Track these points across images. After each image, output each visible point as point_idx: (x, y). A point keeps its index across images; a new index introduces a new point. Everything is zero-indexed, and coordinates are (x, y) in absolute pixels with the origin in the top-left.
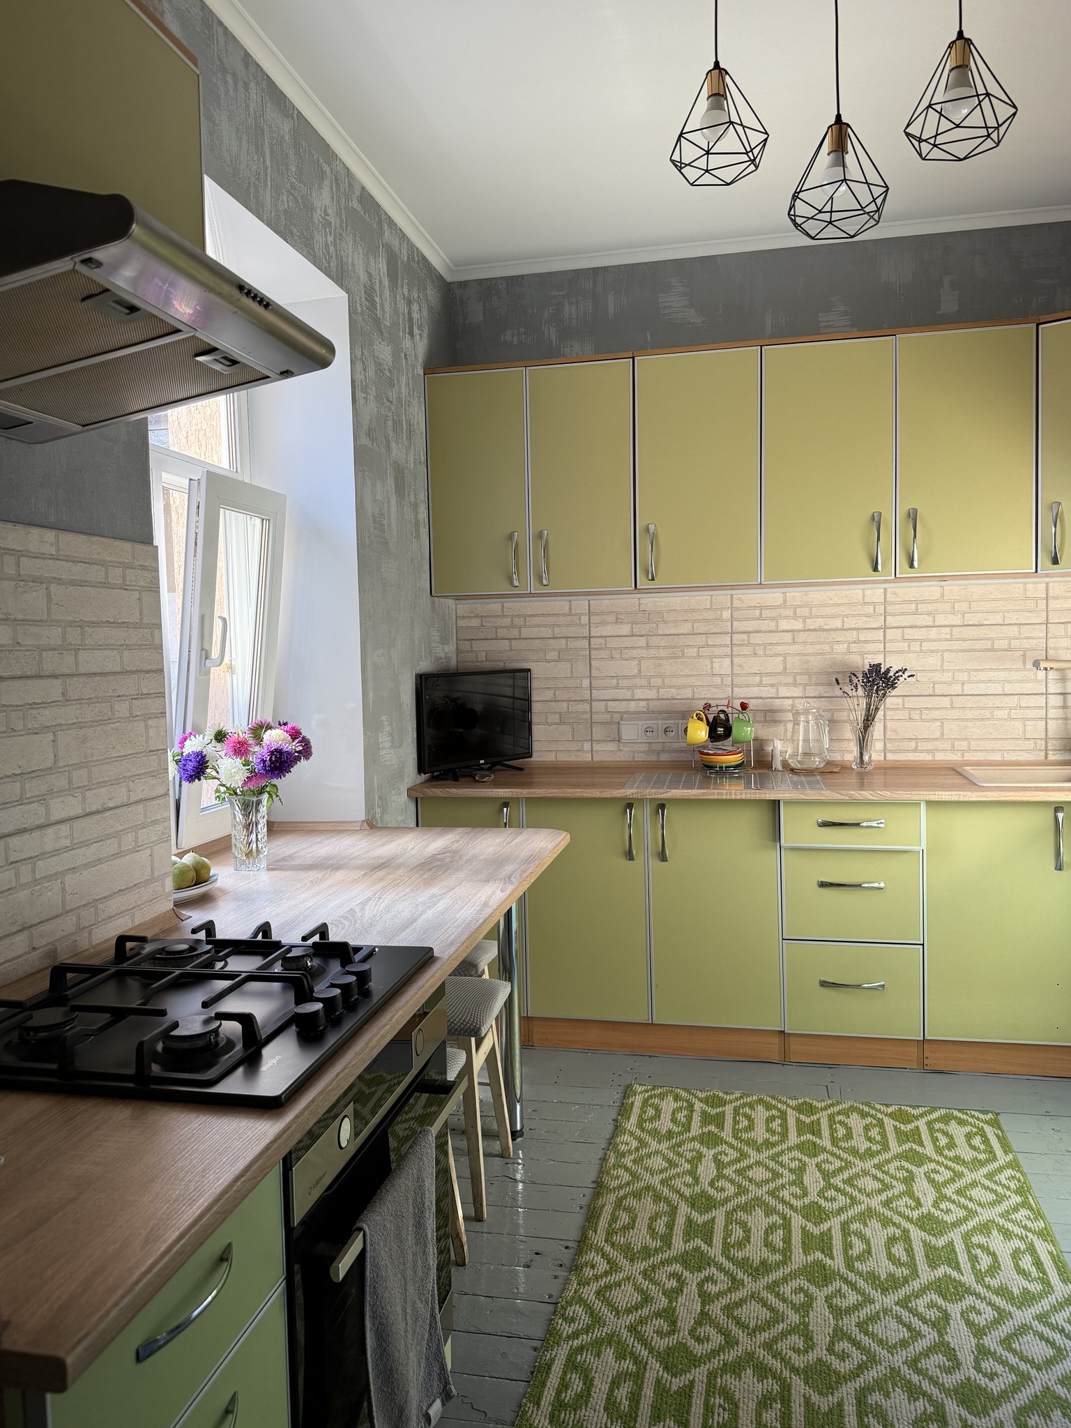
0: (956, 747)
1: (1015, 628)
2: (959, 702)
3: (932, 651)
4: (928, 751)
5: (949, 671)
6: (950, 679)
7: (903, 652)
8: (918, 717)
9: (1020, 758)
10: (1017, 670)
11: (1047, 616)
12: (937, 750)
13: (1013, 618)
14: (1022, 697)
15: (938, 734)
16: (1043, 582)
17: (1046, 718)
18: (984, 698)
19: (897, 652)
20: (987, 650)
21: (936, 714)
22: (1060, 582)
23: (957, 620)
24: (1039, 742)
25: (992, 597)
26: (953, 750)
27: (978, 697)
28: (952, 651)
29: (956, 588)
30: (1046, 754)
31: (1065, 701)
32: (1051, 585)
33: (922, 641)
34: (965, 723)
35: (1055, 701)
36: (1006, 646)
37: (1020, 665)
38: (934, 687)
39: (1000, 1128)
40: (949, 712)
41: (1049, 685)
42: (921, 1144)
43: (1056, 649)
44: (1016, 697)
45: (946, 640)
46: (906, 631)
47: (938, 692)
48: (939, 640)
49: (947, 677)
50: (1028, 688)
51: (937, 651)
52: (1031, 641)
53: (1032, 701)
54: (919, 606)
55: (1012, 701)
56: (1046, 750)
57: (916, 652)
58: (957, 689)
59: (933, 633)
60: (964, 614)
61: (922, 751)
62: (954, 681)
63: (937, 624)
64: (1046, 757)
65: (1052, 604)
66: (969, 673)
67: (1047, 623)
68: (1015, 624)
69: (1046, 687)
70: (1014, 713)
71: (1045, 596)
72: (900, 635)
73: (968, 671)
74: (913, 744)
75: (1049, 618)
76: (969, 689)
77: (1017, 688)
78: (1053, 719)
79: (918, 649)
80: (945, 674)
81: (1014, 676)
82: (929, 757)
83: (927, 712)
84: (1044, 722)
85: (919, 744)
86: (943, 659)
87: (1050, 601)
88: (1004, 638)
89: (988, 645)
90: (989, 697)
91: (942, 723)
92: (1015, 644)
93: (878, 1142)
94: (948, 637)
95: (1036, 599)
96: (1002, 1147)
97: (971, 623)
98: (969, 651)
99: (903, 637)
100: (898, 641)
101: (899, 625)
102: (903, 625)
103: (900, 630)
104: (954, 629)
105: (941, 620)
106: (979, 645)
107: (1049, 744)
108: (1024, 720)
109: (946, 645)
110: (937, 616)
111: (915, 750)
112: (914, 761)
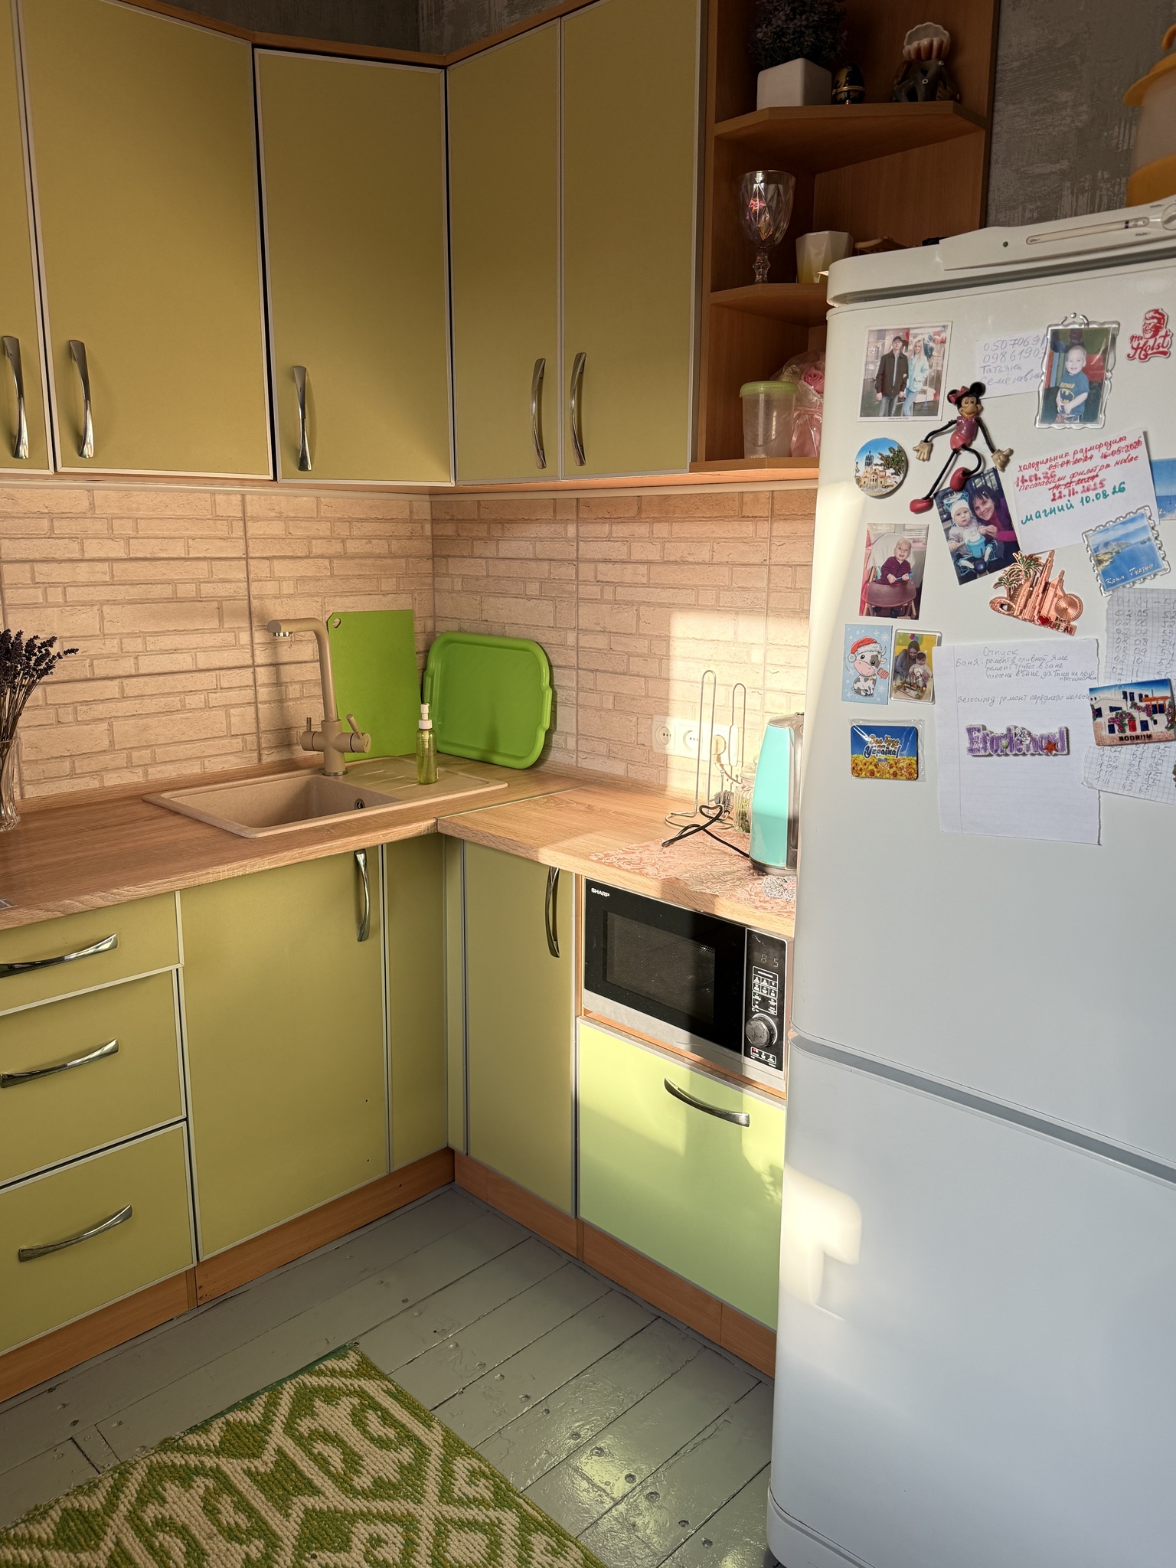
0: (135, 761)
1: (204, 564)
2: (133, 686)
3: (84, 604)
4: (93, 774)
5: (112, 636)
6: (115, 650)
7: (35, 605)
8: (71, 718)
9: (227, 767)
10: (212, 631)
11: (247, 547)
12: (106, 770)
13: (199, 549)
14: (222, 672)
15: (105, 743)
16: (235, 493)
17: (256, 703)
18: (170, 677)
19: (25, 606)
20: (169, 600)
21: (100, 710)
22: (260, 494)
23: (117, 550)
24: (249, 738)
25: (168, 513)
26: (130, 766)
27: (161, 678)
28: (115, 602)
29: (112, 494)
30: (260, 755)
31: (278, 674)
32: (248, 497)
33: (65, 586)
34: (145, 721)
35: (263, 675)
36: (194, 594)
37: (215, 624)
38: (91, 665)
39: (383, 1377)
40: (119, 704)
41: (257, 653)
42: (316, 1491)
43: (261, 597)
44: (214, 673)
45: (105, 584)
46: (38, 567)
47: (99, 672)
48: (94, 584)
49: (112, 646)
50: (229, 658)
51: (90, 604)
52: (227, 585)
54: (56, 523)
55: (208, 680)
56: (259, 749)
57: (56, 605)
58: (127, 666)
59: (83, 572)
60: (128, 539)
61: (82, 775)
62: (123, 654)
63: (87, 556)
64: (260, 760)
65: (254, 529)
66: (145, 638)
67: (247, 558)
68: (205, 559)
69: (253, 656)
70: (216, 699)
71: (240, 515)
72: (28, 575)
73: (144, 635)
74: (67, 764)
75: (250, 549)
76: (147, 665)
77: (217, 659)
78: (265, 702)
79: (61, 600)
80: (107, 642)
81: (211, 640)
82: (94, 784)
83: (84, 708)
84: (252, 709)
85: (77, 764)
86: (102, 617)
87: (249, 524)
88: (192, 581)
89: (166, 591)
90: (177, 676)
91: (111, 725)
92: (207, 589)
94: (107, 578)
95: (230, 520)
96: (415, 1415)
97: (139, 555)
98: (142, 602)
99: (33, 578)
100: (25, 586)
101: (24, 556)
102: (31, 557)
103: (27, 566)
104: (116, 565)
105: (93, 549)
106: (157, 591)
107: (263, 740)
108: (227, 707)
109: (103, 593)
110: (87, 543)
111: (72, 775)
112: (71, 794)
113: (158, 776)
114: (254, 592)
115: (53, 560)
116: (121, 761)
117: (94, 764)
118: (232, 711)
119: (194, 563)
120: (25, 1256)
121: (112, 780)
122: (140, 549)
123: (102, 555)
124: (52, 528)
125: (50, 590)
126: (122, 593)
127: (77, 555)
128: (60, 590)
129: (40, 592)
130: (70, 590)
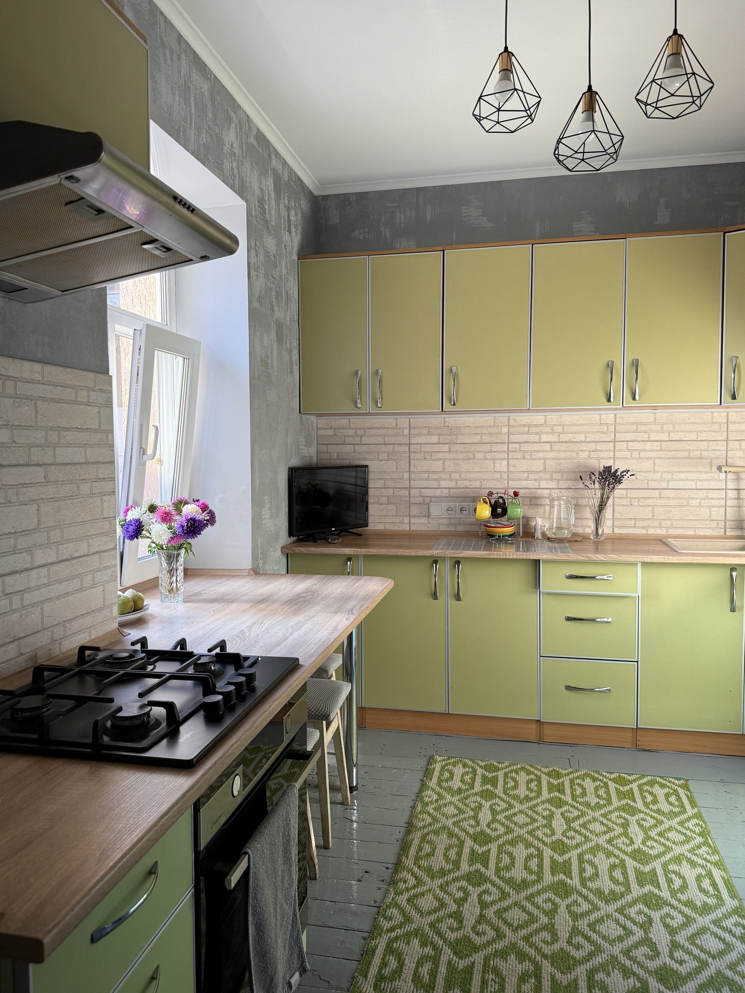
5: (658, 472)
7: (627, 458)
12: (649, 527)
15: (650, 516)
16: (725, 412)
18: (683, 491)
22: (737, 412)
25: (689, 421)
29: (664, 415)
31: (739, 494)
32: (730, 414)
33: (640, 451)
35: (732, 494)
37: (708, 469)
41: (728, 483)
43: (732, 458)
44: (705, 491)
45: (657, 450)
46: (630, 444)
51: (651, 458)
53: (715, 494)
55: (702, 494)
56: (725, 528)
60: (669, 432)
65: (731, 427)
68: (705, 440)
69: (726, 484)
71: (726, 421)
79: (637, 456)
81: (704, 476)
82: (644, 532)
85: (637, 522)
87: (730, 425)
88: (698, 450)
90: (686, 491)
93: (604, 798)
95: (720, 424)
99: (627, 448)
100: (624, 451)
103: (625, 443)
113: (673, 533)
114: (729, 455)
115: (636, 441)
116: (657, 524)
117: (645, 524)
118: (712, 509)
119: (699, 442)
120: (568, 688)
121: (651, 531)
122: (674, 436)
123: (657, 439)
124: (637, 429)
125: (634, 452)
126: (663, 454)
127: (647, 439)
128: (637, 452)
129: (629, 453)
130: (642, 453)
